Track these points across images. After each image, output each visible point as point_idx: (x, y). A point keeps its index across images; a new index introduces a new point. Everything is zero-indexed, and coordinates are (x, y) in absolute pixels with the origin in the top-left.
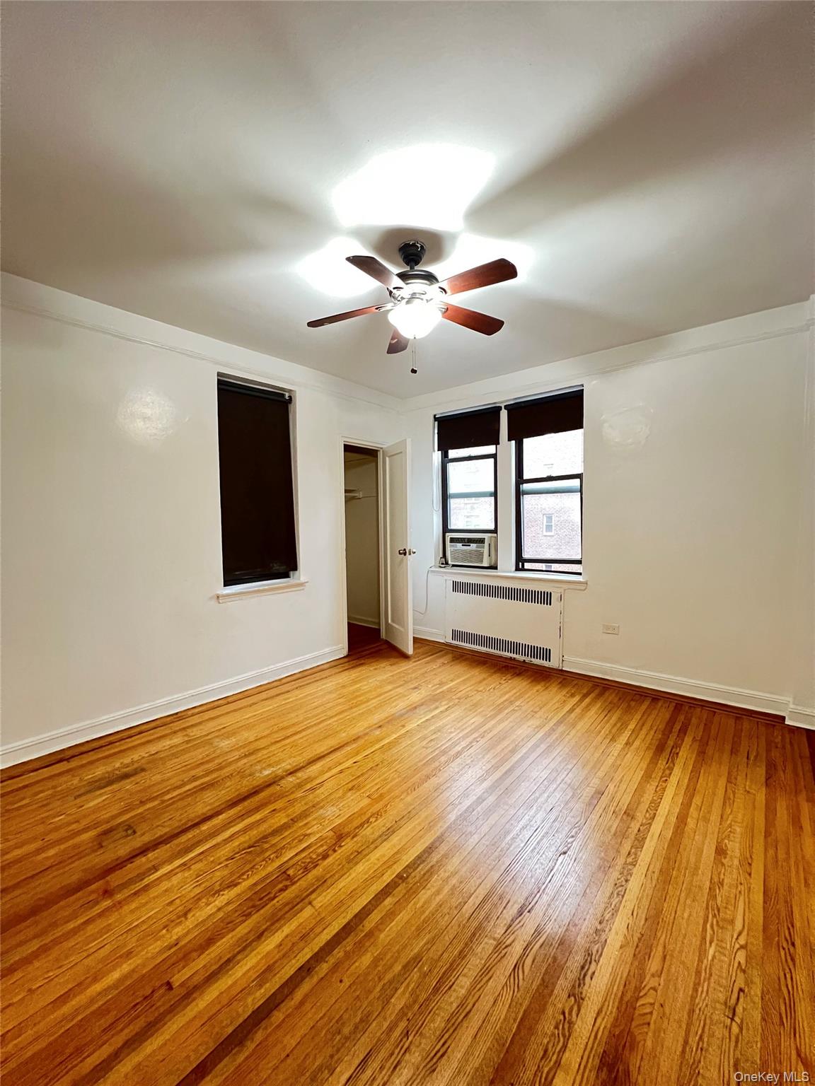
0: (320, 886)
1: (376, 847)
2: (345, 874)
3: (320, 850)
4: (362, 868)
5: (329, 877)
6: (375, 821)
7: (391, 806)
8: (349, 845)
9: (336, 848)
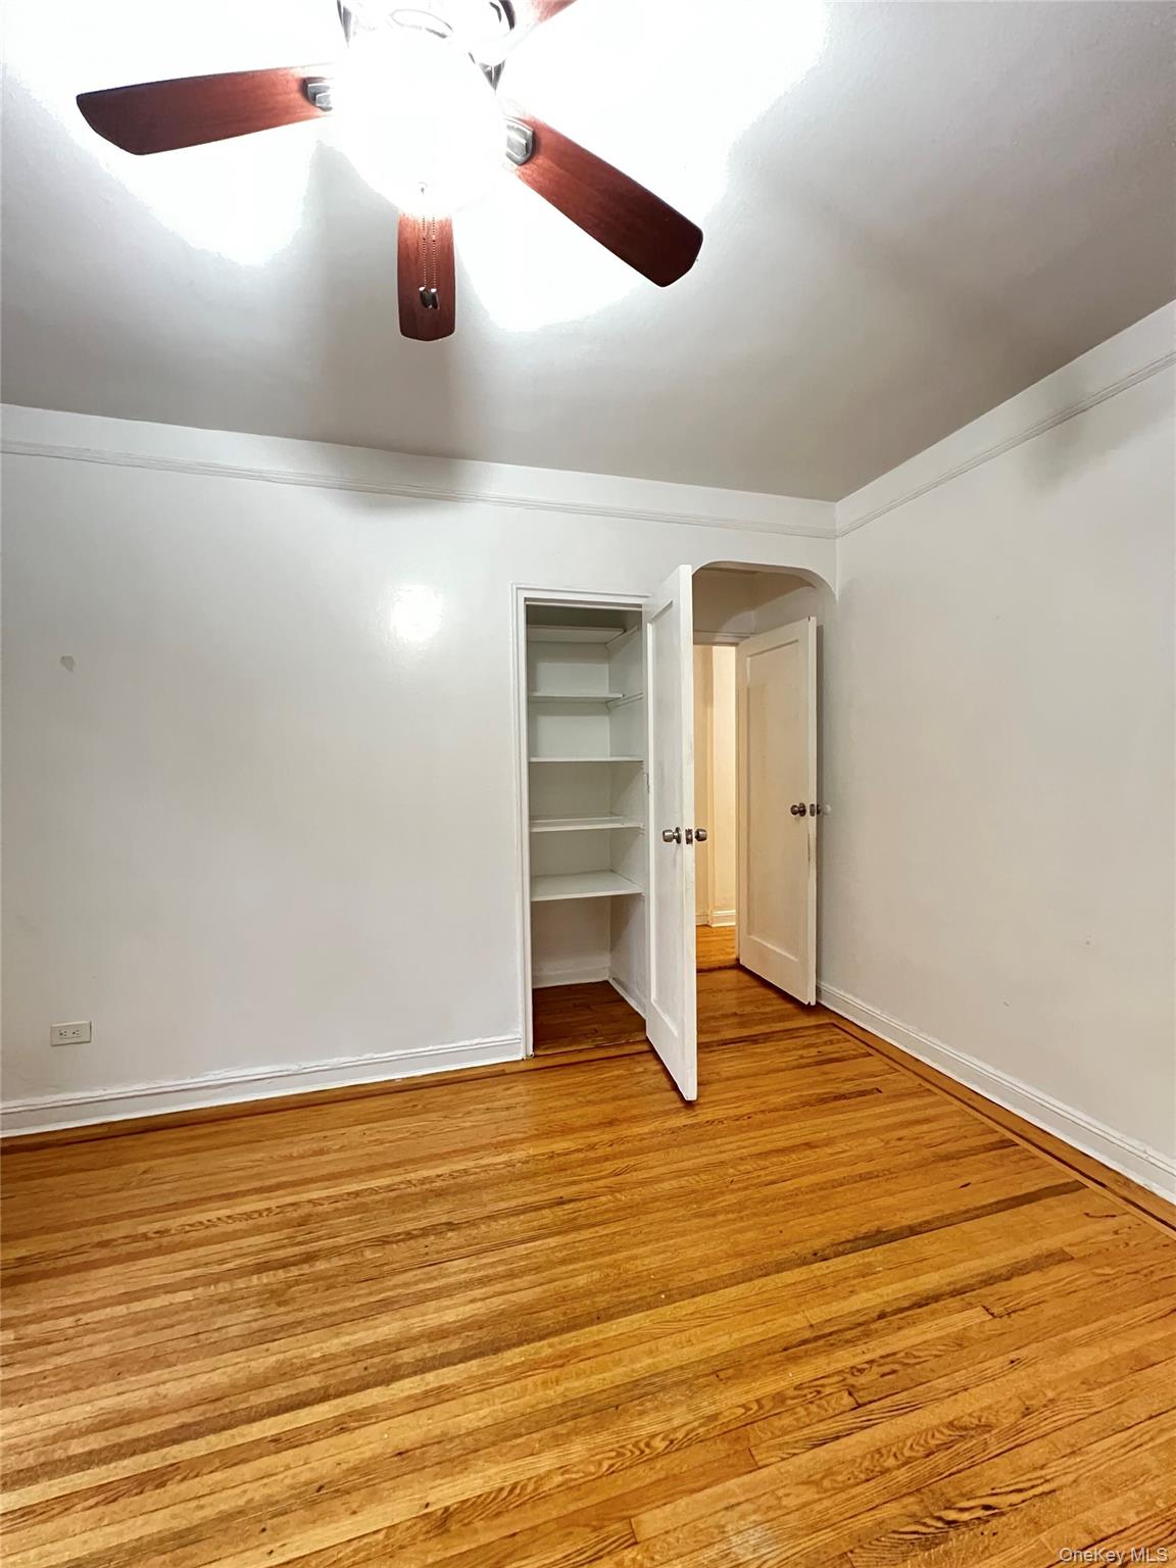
0: (795, 1346)
1: (681, 1368)
2: (751, 1345)
3: (787, 1421)
4: (720, 1340)
5: (775, 1353)
6: (654, 1436)
7: (600, 1464)
8: (730, 1402)
9: (755, 1407)
